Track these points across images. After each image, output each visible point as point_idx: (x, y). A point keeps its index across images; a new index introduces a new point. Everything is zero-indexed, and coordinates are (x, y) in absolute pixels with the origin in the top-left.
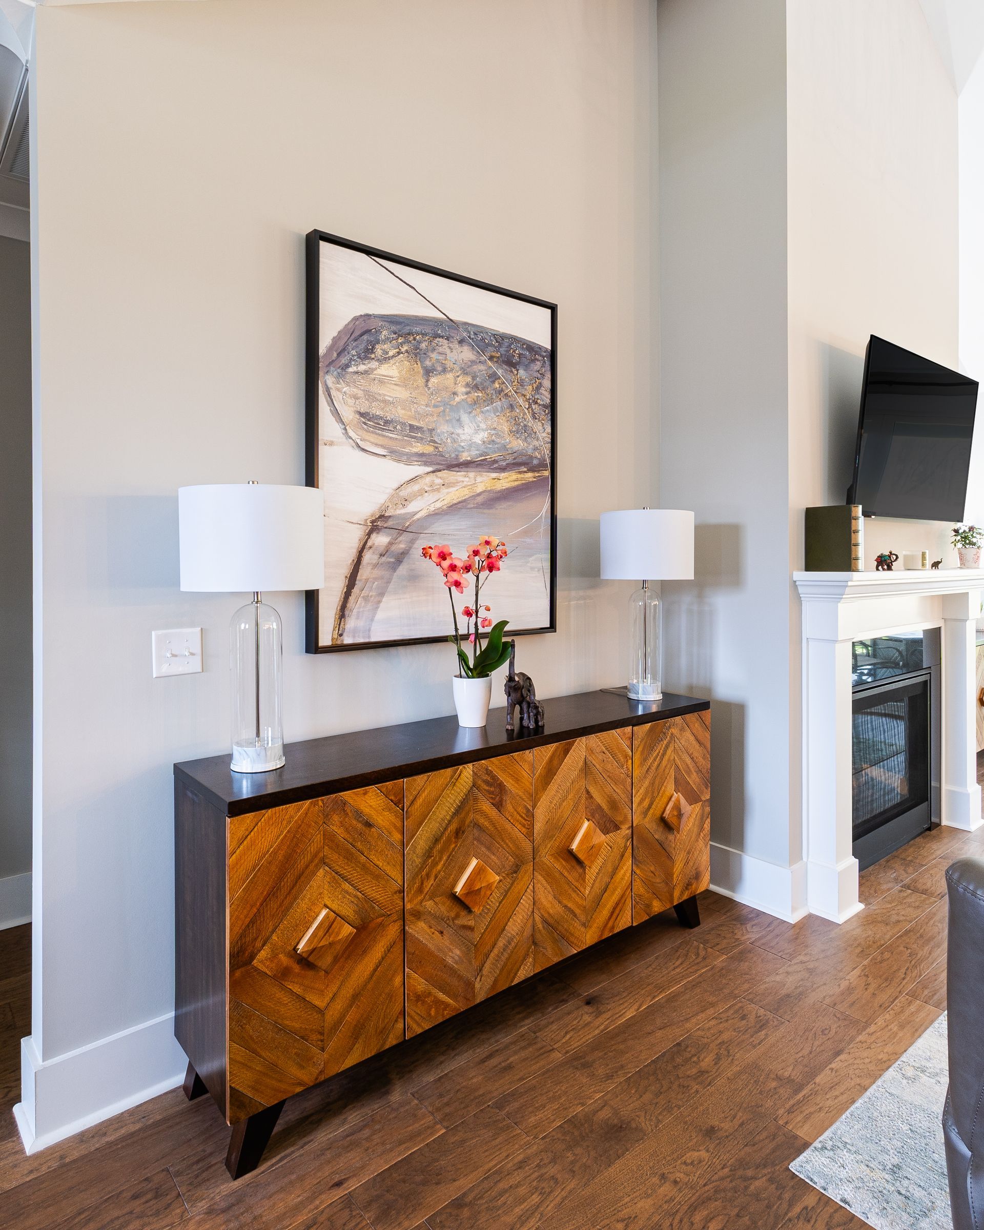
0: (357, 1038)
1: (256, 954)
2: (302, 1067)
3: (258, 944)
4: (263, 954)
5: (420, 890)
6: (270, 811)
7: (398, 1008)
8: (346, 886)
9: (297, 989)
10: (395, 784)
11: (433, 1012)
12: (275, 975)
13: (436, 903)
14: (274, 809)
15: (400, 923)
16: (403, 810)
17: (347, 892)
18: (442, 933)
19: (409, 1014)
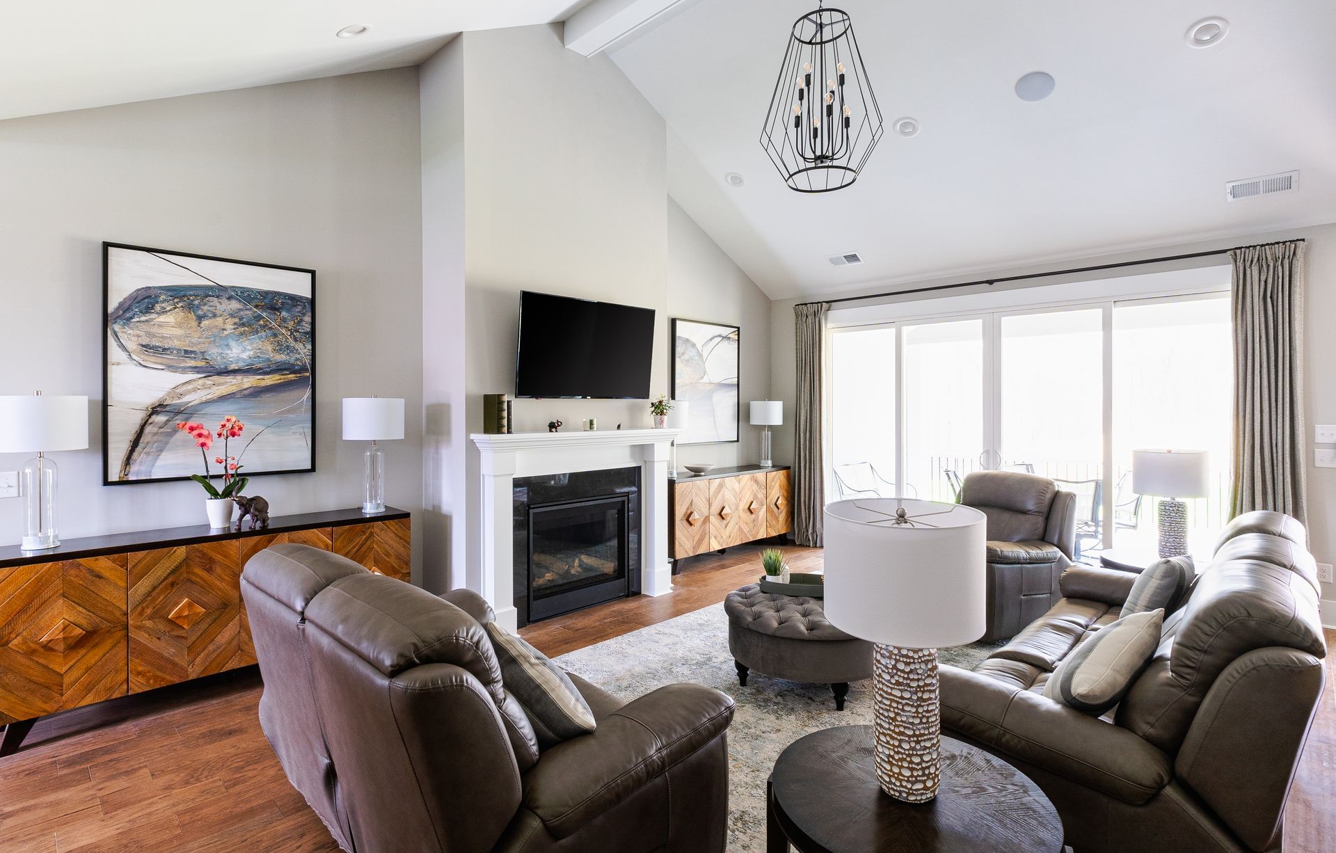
0: (89, 691)
1: (11, 641)
2: (45, 702)
3: (13, 636)
4: (15, 642)
5: (141, 614)
6: (21, 567)
7: (124, 676)
8: (81, 609)
9: (41, 661)
10: (120, 556)
11: (151, 682)
12: (25, 653)
13: (155, 622)
14: (24, 566)
15: (125, 631)
16: (127, 570)
17: (81, 612)
18: (159, 639)
19: (131, 681)
